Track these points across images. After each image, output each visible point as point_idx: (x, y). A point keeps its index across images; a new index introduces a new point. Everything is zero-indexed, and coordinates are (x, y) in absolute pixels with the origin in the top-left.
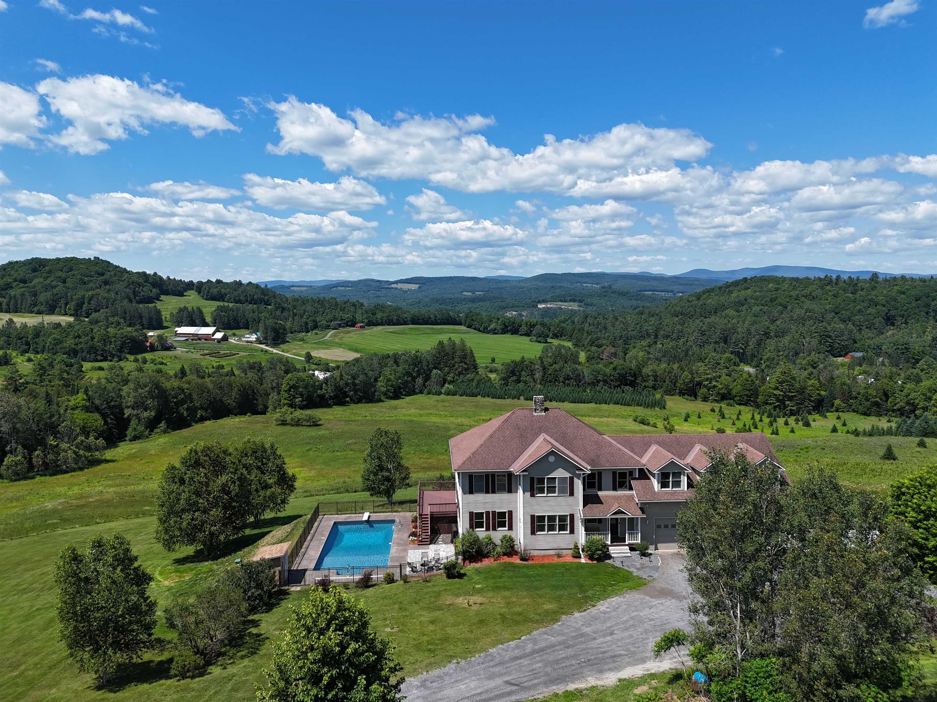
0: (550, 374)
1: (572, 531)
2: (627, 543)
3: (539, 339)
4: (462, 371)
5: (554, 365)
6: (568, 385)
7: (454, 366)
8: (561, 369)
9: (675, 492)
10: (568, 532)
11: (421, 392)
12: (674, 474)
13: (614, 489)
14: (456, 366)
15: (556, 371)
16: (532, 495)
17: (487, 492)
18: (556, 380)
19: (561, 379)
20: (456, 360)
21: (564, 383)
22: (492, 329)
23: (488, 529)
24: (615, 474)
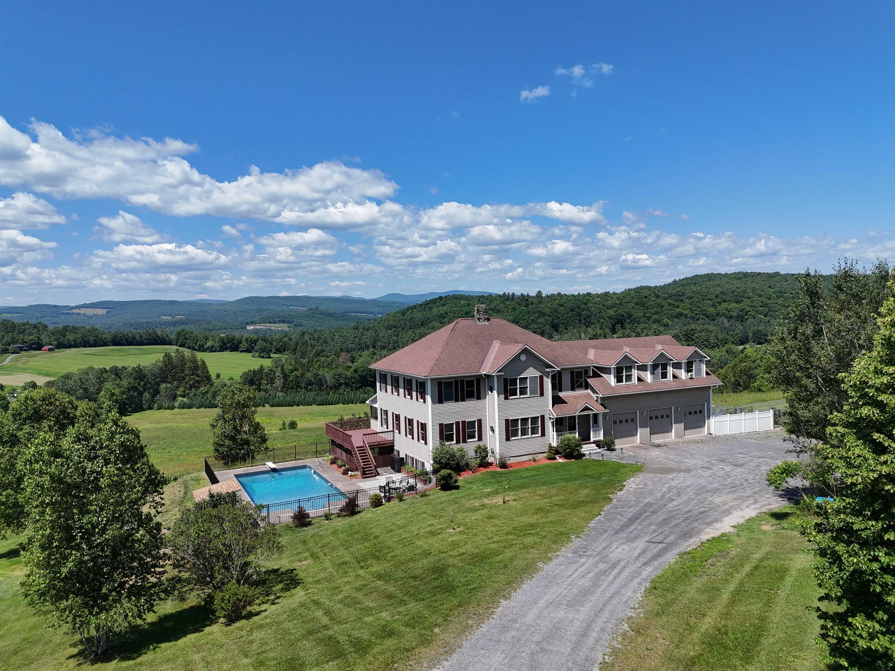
0: (292, 381)
1: (543, 434)
2: (592, 441)
3: (262, 355)
4: (194, 384)
5: (295, 372)
6: (311, 390)
7: (184, 379)
8: (303, 375)
9: (629, 385)
10: (540, 435)
11: (150, 408)
12: (626, 367)
13: (573, 389)
14: (187, 379)
15: (298, 377)
16: (506, 398)
17: (457, 400)
18: (298, 386)
19: (303, 385)
20: (186, 372)
21: (306, 388)
22: (208, 347)
23: (458, 442)
24: (572, 373)
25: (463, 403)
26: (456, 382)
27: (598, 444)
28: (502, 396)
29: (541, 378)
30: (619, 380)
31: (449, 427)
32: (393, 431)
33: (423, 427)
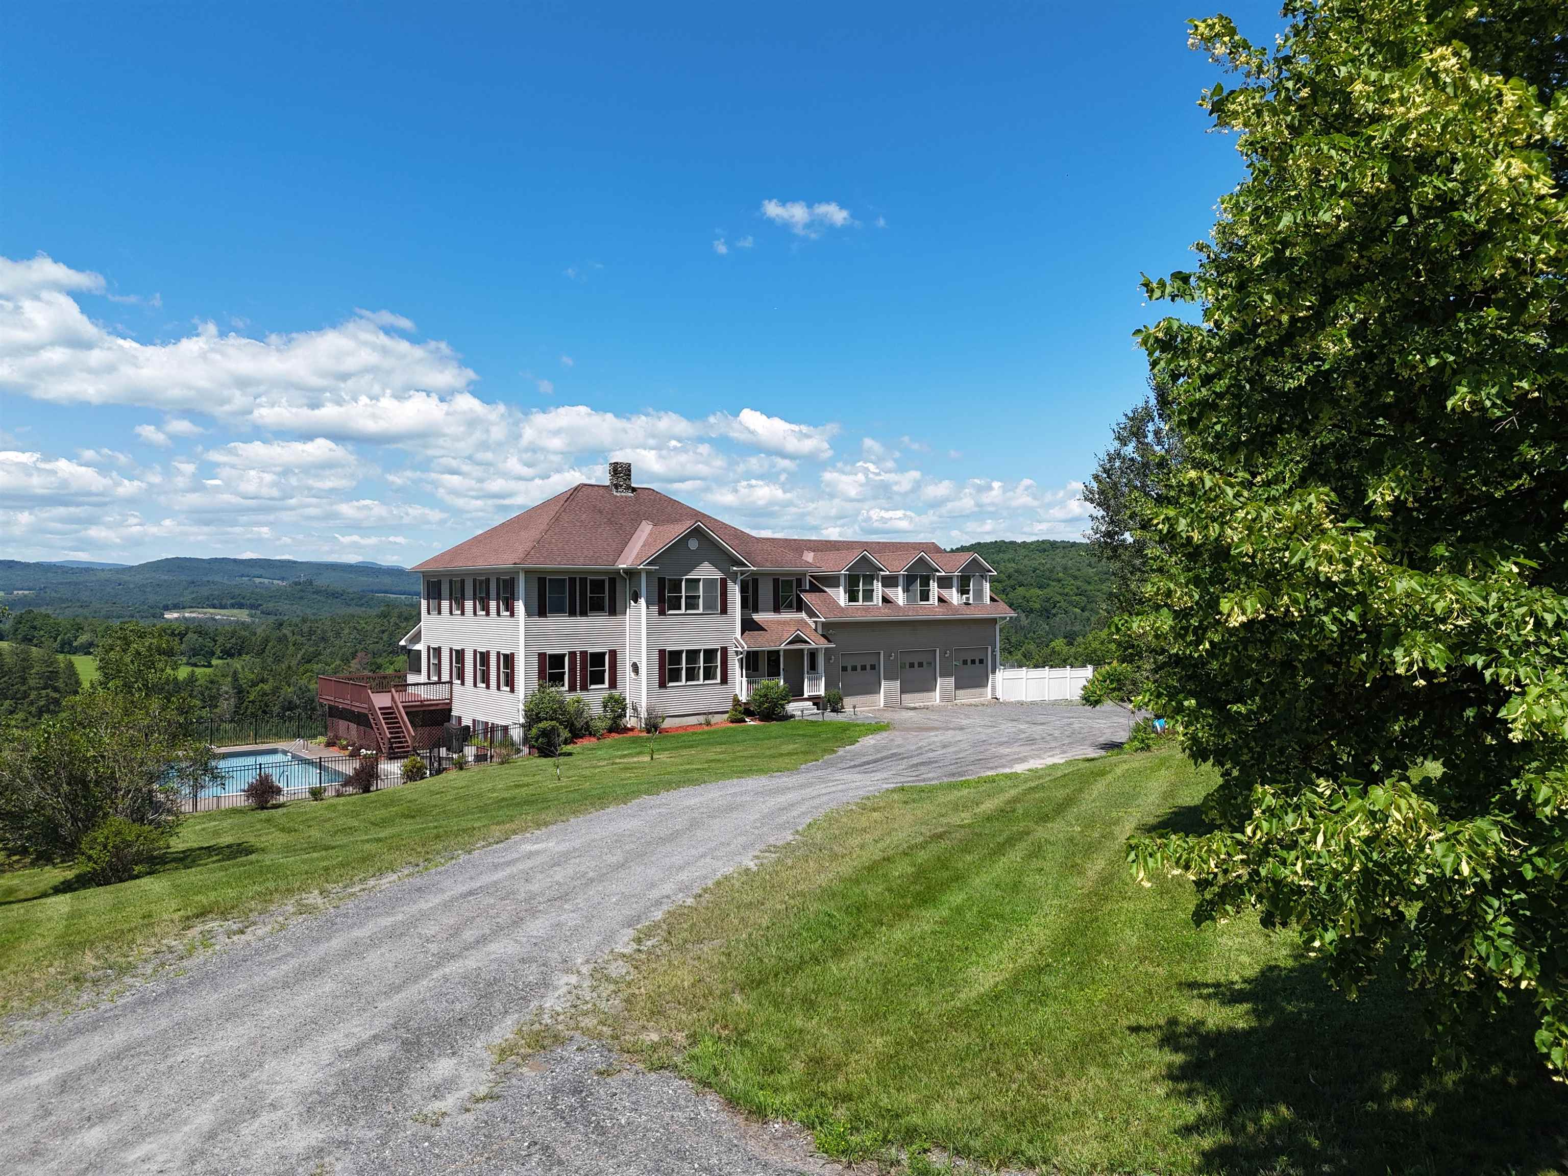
0: (253, 702)
1: (724, 681)
2: (806, 696)
3: (193, 660)
4: (47, 706)
5: (261, 685)
6: (291, 719)
7: (26, 695)
8: (276, 690)
9: (868, 608)
10: (719, 681)
12: (865, 576)
13: (777, 610)
14: (32, 697)
15: (265, 694)
16: (662, 613)
17: (572, 613)
18: (265, 712)
19: (276, 710)
20: (32, 682)
21: (281, 717)
22: (82, 645)
23: (572, 688)
24: (776, 581)
25: (584, 619)
26: (572, 581)
27: (816, 700)
28: (655, 609)
29: (724, 582)
30: (853, 597)
31: (557, 660)
32: (451, 683)
33: (509, 660)
